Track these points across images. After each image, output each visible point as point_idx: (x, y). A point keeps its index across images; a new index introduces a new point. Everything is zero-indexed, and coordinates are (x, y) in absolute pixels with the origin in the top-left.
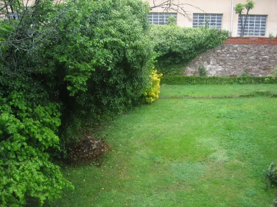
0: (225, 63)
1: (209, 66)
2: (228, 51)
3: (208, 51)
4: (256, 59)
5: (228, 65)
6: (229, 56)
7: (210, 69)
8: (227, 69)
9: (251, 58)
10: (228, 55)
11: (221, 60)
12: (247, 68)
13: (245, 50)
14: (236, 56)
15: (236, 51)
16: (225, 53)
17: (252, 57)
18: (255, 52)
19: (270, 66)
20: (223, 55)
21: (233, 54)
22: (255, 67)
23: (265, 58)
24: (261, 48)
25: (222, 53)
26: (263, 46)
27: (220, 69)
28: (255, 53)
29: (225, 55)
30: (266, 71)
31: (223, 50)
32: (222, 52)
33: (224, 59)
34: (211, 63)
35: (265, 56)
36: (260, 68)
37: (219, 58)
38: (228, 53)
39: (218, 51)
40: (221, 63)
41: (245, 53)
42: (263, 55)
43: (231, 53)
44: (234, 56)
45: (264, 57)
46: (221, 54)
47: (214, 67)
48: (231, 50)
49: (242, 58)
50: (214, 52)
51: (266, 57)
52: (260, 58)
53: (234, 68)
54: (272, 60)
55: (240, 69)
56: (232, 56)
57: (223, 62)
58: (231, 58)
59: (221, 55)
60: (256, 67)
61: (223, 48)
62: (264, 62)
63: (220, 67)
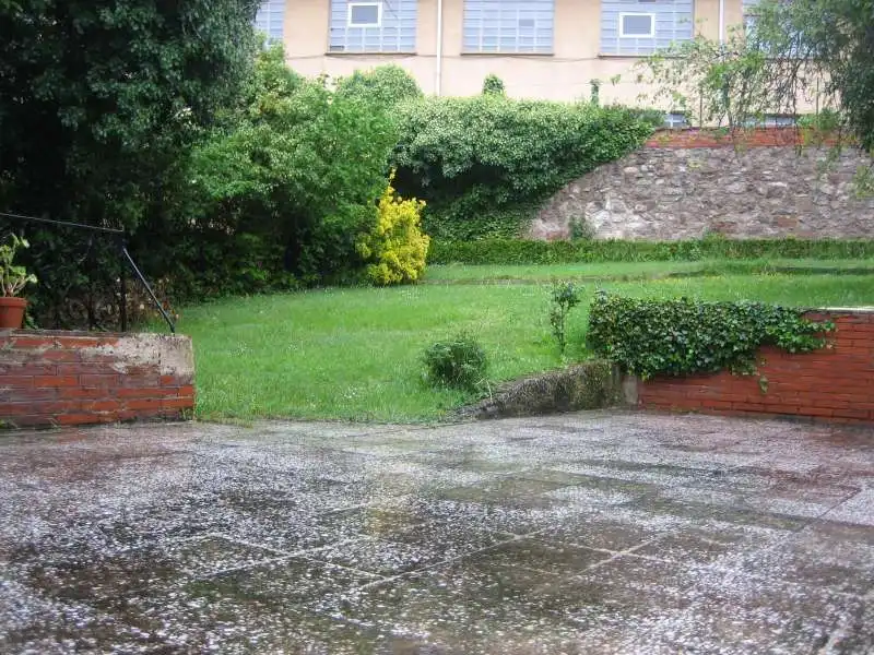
0: (652, 206)
1: (602, 215)
2: (658, 169)
3: (598, 172)
4: (749, 190)
5: (659, 211)
6: (665, 185)
7: (606, 224)
8: (656, 225)
9: (731, 188)
10: (661, 181)
11: (639, 198)
12: (722, 219)
13: (713, 164)
14: (684, 185)
15: (682, 169)
16: (651, 174)
17: (736, 187)
18: (744, 169)
19: (793, 214)
20: (644, 182)
21: (676, 177)
22: (746, 217)
23: (776, 188)
24: (760, 158)
25: (641, 175)
26: (767, 152)
27: (636, 223)
28: (745, 174)
29: (649, 182)
30: (783, 229)
31: (644, 167)
32: (641, 172)
33: (646, 193)
34: (608, 205)
35: (777, 181)
36: (763, 221)
37: (631, 190)
38: (661, 176)
39: (628, 170)
40: (640, 206)
41: (710, 173)
42: (768, 178)
43: (669, 176)
44: (679, 184)
45: (774, 184)
46: (638, 178)
47: (617, 218)
48: (667, 166)
49: (704, 189)
50: (617, 173)
51: (779, 184)
52: (761, 190)
53: (679, 220)
54: (799, 193)
55: (698, 224)
56: (672, 185)
57: (644, 204)
58: (670, 190)
59: (638, 182)
60: (748, 218)
61: (642, 161)
62: (775, 202)
63: (637, 218)
